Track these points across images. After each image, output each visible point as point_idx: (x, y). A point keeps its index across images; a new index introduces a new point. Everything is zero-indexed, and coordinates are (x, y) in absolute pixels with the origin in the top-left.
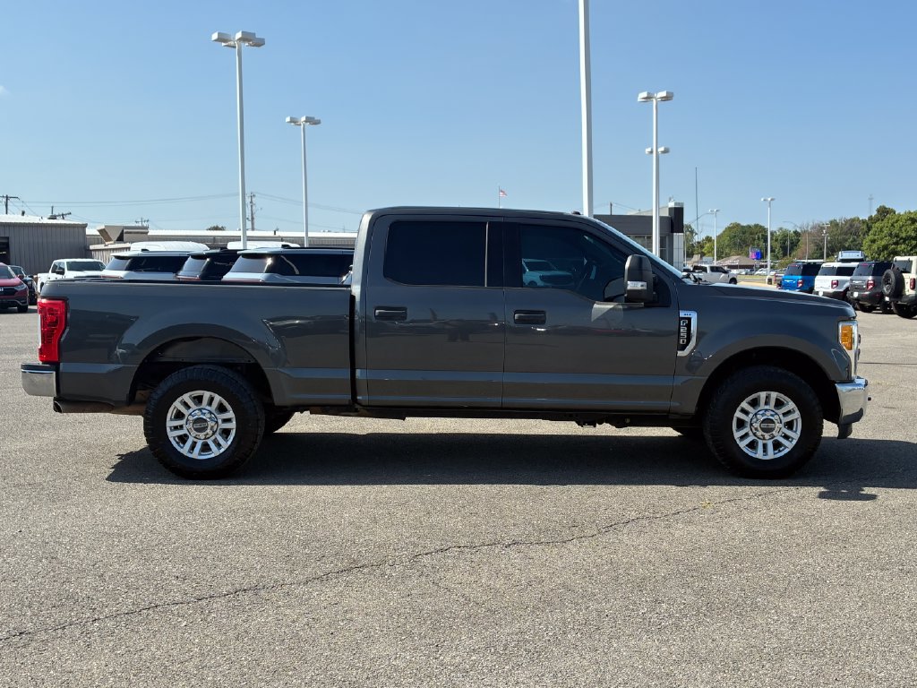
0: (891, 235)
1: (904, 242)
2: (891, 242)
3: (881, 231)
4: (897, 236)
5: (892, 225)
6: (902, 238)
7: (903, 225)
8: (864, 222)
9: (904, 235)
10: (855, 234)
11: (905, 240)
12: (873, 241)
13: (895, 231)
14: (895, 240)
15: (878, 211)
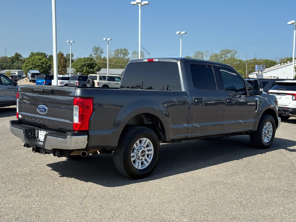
0: (32, 64)
1: (37, 67)
2: (33, 67)
3: (29, 62)
4: (35, 64)
5: (33, 61)
6: (36, 66)
7: (37, 61)
8: (10, 58)
9: (37, 64)
10: (7, 62)
11: (37, 66)
12: (27, 66)
13: (34, 63)
14: (34, 66)
15: (15, 55)
